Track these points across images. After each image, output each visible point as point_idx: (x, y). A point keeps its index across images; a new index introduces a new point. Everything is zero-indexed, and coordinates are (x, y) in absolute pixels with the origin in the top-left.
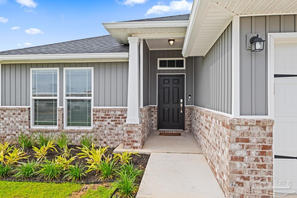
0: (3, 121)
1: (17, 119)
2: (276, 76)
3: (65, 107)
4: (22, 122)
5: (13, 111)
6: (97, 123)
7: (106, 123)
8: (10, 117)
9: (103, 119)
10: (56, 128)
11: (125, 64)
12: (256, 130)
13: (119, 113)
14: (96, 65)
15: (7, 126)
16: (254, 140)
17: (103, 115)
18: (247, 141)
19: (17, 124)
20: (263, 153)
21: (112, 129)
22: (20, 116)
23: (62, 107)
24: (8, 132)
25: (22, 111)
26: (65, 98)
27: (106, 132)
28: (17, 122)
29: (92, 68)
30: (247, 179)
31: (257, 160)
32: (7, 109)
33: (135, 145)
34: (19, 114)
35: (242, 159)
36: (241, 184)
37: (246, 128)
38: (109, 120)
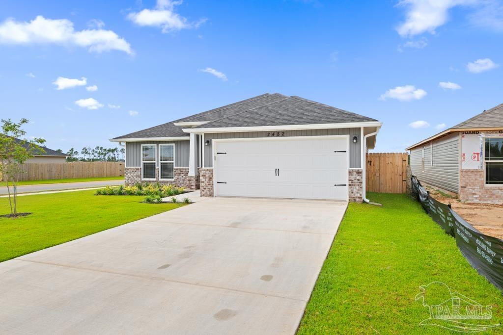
0: (127, 176)
1: (134, 174)
2: (216, 153)
3: (159, 167)
4: (137, 176)
5: (133, 170)
6: (176, 176)
8: (131, 173)
9: (179, 174)
10: (154, 179)
11: (188, 142)
13: (186, 170)
14: (176, 142)
15: (129, 179)
17: (179, 172)
19: (134, 178)
20: (210, 180)
22: (136, 173)
23: (158, 167)
24: (130, 182)
25: (137, 170)
26: (160, 162)
27: (181, 181)
28: (135, 176)
29: (174, 144)
30: (205, 189)
32: (129, 169)
33: (193, 187)
36: (203, 191)
38: (182, 175)
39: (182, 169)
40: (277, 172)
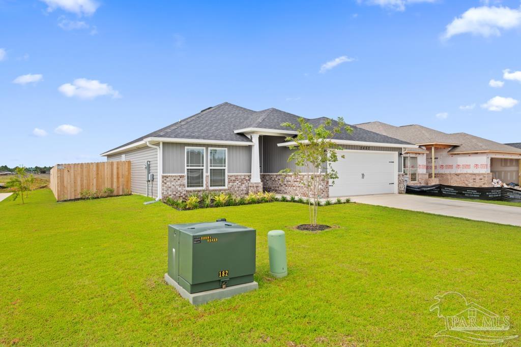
0: (166, 185)
1: (177, 183)
3: (209, 174)
4: (181, 185)
5: (174, 178)
6: (230, 184)
7: (236, 184)
8: (171, 182)
9: (234, 181)
10: (203, 188)
11: (250, 147)
13: (243, 177)
14: (228, 147)
15: (169, 189)
17: (234, 178)
19: (177, 187)
20: (327, 184)
21: (239, 187)
22: (179, 181)
24: (170, 193)
25: (181, 177)
26: (209, 168)
27: (236, 189)
28: (177, 185)
29: (226, 149)
32: (169, 176)
34: (179, 180)
38: (238, 182)
39: (238, 176)
40: (363, 175)
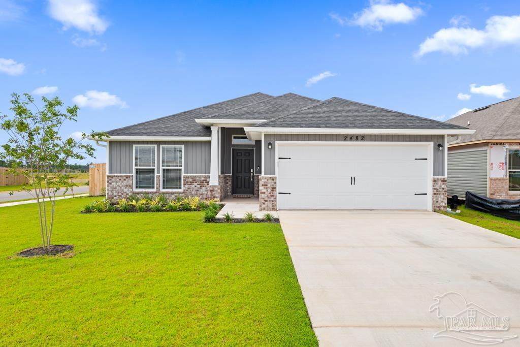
0: (111, 186)
1: (123, 184)
2: (279, 158)
3: (161, 174)
4: (127, 186)
5: (120, 178)
6: (186, 186)
7: (193, 186)
8: (116, 182)
9: (191, 183)
10: (154, 190)
11: (209, 143)
12: (270, 181)
13: (203, 179)
14: (186, 143)
15: (114, 190)
16: (269, 185)
17: (191, 180)
18: (266, 185)
19: (123, 188)
21: (198, 190)
22: (125, 182)
23: (159, 175)
24: (115, 194)
25: (127, 178)
26: (161, 168)
27: (193, 192)
28: (123, 186)
29: (183, 146)
31: (270, 193)
32: (114, 176)
33: (215, 199)
34: (125, 180)
35: (264, 193)
36: (264, 203)
37: (266, 180)
38: (196, 184)
39: (195, 177)
40: (353, 180)
